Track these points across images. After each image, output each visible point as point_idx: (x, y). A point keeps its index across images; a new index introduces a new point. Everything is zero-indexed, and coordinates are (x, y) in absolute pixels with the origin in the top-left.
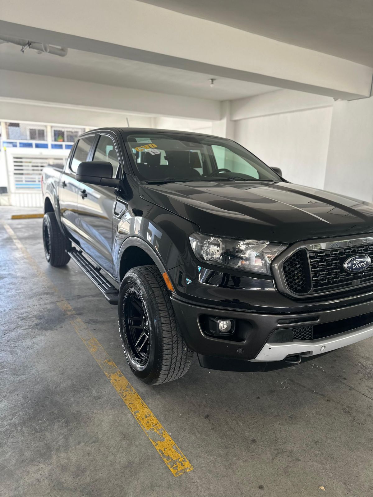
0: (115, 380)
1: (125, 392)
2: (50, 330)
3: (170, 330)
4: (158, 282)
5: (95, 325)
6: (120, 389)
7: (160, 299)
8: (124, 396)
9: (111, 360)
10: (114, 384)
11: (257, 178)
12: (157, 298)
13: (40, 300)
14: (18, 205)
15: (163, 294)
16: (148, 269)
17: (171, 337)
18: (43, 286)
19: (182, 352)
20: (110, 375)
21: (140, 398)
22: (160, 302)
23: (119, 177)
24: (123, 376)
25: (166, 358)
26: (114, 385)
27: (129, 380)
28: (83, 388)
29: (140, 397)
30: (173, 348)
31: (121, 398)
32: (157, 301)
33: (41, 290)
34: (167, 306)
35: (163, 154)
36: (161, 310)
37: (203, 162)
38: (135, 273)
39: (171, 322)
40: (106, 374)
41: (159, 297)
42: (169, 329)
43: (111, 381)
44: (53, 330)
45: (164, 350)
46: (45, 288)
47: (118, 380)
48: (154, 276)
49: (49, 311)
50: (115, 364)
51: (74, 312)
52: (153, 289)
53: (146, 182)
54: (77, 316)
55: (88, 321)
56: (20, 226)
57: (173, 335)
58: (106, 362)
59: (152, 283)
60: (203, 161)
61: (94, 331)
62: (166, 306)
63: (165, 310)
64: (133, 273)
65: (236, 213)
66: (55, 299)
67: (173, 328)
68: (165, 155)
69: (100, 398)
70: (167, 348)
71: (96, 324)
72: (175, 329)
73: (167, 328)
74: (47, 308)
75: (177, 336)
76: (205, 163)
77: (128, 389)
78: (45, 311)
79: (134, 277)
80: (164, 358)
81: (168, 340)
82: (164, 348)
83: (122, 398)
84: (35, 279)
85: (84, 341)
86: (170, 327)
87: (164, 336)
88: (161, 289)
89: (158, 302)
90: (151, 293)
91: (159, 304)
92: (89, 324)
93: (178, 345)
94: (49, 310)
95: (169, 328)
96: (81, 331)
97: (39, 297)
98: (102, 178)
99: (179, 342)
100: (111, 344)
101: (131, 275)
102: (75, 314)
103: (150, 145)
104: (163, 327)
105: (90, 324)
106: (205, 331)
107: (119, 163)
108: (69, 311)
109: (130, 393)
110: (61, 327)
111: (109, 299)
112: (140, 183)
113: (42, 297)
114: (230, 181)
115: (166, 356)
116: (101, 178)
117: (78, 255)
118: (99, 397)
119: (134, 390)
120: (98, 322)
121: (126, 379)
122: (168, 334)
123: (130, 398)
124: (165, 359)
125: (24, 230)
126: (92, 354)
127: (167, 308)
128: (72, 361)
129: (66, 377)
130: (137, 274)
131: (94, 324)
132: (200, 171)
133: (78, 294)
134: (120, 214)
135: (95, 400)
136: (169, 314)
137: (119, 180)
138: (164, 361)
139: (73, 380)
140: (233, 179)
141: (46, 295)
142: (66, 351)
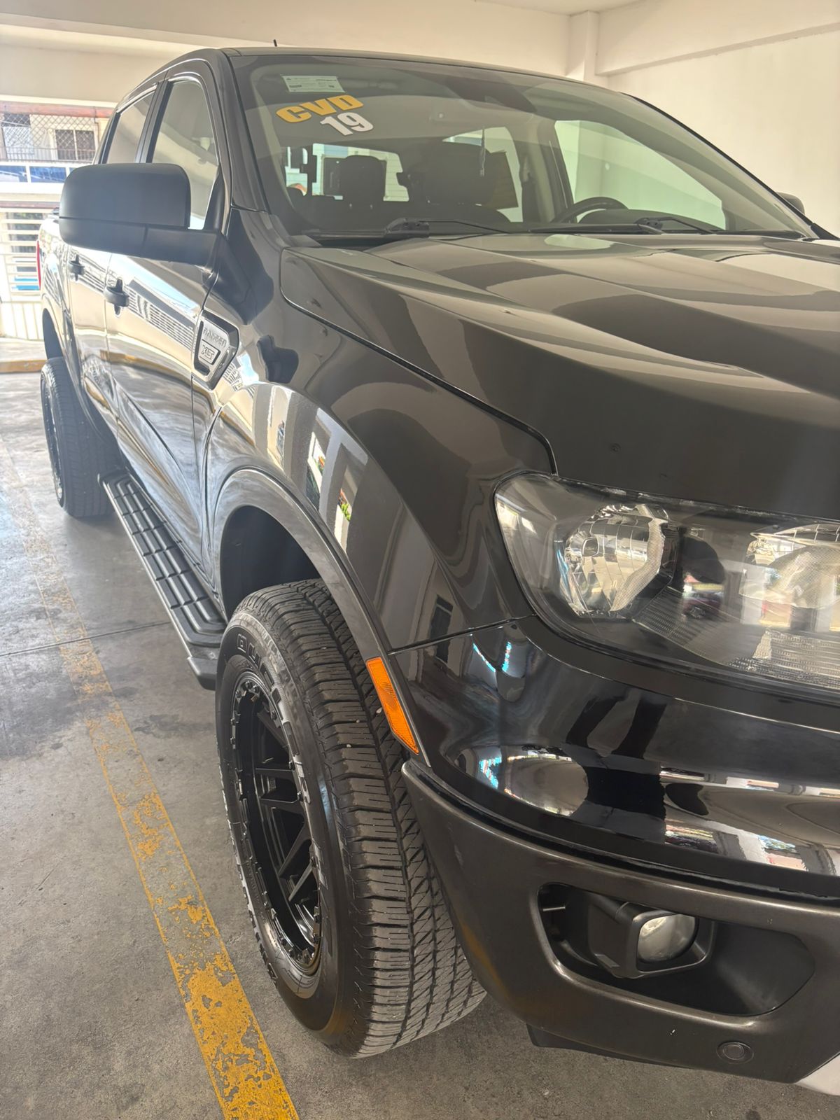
0: (204, 997)
1: (234, 1068)
2: (18, 758)
3: (403, 895)
4: (352, 673)
5: (165, 738)
6: (219, 1051)
7: (360, 757)
8: (227, 1091)
9: (201, 898)
10: (197, 1018)
11: (721, 224)
12: (345, 753)
13: (13, 637)
14: (22, 335)
15: (372, 732)
16: (316, 604)
17: (407, 923)
18: (31, 588)
19: (454, 970)
20: (188, 972)
21: (290, 1102)
22: (360, 771)
23: (216, 226)
24: (235, 982)
25: (387, 999)
26: (196, 1028)
27: (255, 1006)
28: (83, 1040)
29: (288, 1098)
30: (418, 960)
31: (217, 1102)
32: (347, 767)
33: (23, 601)
34: (387, 787)
35: (394, 165)
36: (362, 809)
37: (523, 185)
38: (263, 620)
39: (409, 858)
40: (175, 965)
41: (353, 746)
42: (399, 889)
43: (187, 1005)
44: (28, 758)
45: (377, 972)
46: (36, 592)
47: (215, 999)
48: (337, 641)
49: (33, 678)
50: (212, 921)
51: (107, 686)
52: (330, 710)
53: (313, 238)
54: (113, 703)
55: (145, 722)
56: (11, 394)
57: (417, 913)
58: (183, 907)
59: (328, 677)
60: (526, 178)
61: (159, 763)
62: (383, 790)
63: (379, 806)
64: (257, 616)
65: (735, 368)
66: (59, 633)
67: (414, 884)
68: (401, 170)
69: (134, 1099)
70: (388, 966)
71: (169, 736)
72: (424, 887)
73: (388, 886)
74: (27, 667)
75: (433, 915)
76: (530, 186)
77: (248, 1051)
78: (19, 681)
79: (256, 636)
80: (378, 999)
81: (393, 936)
82: (377, 964)
83: (222, 1102)
84: (15, 560)
85: (119, 806)
86: (400, 880)
87: (375, 919)
88: (363, 706)
89: (351, 770)
90: (320, 723)
91: (352, 781)
92: (148, 733)
93: (439, 947)
94: (31, 675)
95: (397, 887)
96: (116, 764)
97: (11, 626)
98: (150, 230)
99: (439, 936)
100: (208, 821)
101: (248, 624)
102: (110, 694)
103: (335, 100)
104: (370, 884)
105: (150, 737)
106: (566, 945)
107: (217, 168)
108: (91, 679)
109: (252, 1072)
110: (57, 746)
111: (198, 672)
112: (286, 242)
113: (21, 625)
114: (647, 233)
115: (388, 992)
116: (146, 230)
117: (128, 494)
118: (135, 1090)
119: (270, 1059)
120: (176, 729)
121: (245, 1000)
122: (394, 911)
123: (251, 1103)
124: (382, 1005)
125: (19, 405)
126: (138, 866)
127: (387, 798)
128: (64, 900)
129: (29, 982)
130: (269, 628)
131: (162, 734)
132: (514, 215)
133: (131, 619)
134: (213, 369)
135: (118, 1108)
136: (397, 824)
137: (214, 236)
138: (375, 1008)
139: (49, 995)
140: (657, 226)
141: (33, 620)
142: (53, 850)
